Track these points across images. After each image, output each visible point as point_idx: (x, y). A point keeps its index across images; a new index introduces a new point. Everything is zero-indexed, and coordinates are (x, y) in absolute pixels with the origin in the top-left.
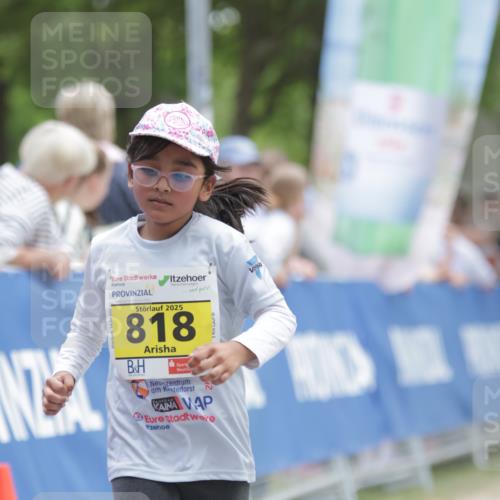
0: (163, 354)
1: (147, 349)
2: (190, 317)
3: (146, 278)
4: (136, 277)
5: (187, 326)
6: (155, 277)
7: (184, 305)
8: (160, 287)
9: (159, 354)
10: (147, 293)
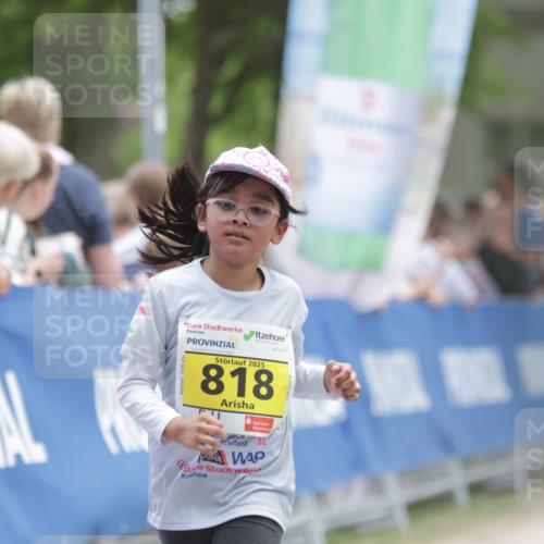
0: (241, 410)
1: (224, 402)
2: (270, 376)
3: (230, 329)
4: (219, 327)
5: (267, 384)
6: (240, 331)
7: (266, 363)
8: (245, 342)
9: (236, 409)
10: (230, 345)
